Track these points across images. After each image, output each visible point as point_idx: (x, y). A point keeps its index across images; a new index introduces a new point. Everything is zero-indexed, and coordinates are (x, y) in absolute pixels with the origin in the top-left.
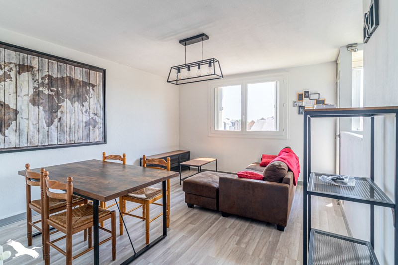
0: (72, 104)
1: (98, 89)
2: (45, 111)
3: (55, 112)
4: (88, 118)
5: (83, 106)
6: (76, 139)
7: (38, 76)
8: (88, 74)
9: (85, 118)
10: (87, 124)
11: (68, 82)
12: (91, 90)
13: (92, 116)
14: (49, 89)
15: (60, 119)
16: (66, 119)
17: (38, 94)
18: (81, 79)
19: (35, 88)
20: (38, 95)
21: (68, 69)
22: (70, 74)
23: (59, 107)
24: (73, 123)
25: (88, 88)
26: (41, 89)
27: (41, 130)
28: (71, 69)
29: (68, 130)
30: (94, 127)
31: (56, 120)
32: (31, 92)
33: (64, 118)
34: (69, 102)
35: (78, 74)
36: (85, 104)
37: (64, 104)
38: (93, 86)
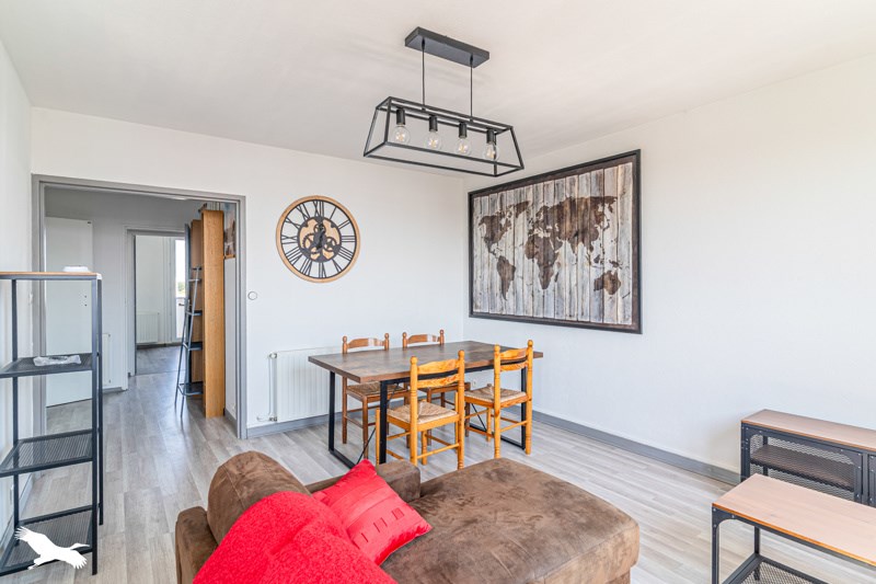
0: (573, 247)
1: (622, 203)
2: (539, 265)
3: (552, 265)
4: (600, 273)
5: (591, 249)
6: (580, 313)
7: (533, 215)
8: (601, 180)
9: (595, 274)
10: (600, 285)
11: (567, 208)
12: (607, 212)
13: (608, 267)
14: (544, 228)
15: (557, 276)
16: (565, 274)
17: (533, 239)
18: (588, 196)
19: (531, 232)
20: (533, 242)
21: (568, 185)
22: (571, 192)
23: (555, 256)
24: (574, 283)
25: (600, 209)
26: (536, 232)
27: (536, 294)
28: (572, 184)
29: (568, 295)
30: (613, 291)
31: (553, 278)
32: (526, 240)
33: (562, 275)
34: (568, 245)
35: (583, 188)
36: (595, 244)
37: (561, 250)
38: (611, 200)
